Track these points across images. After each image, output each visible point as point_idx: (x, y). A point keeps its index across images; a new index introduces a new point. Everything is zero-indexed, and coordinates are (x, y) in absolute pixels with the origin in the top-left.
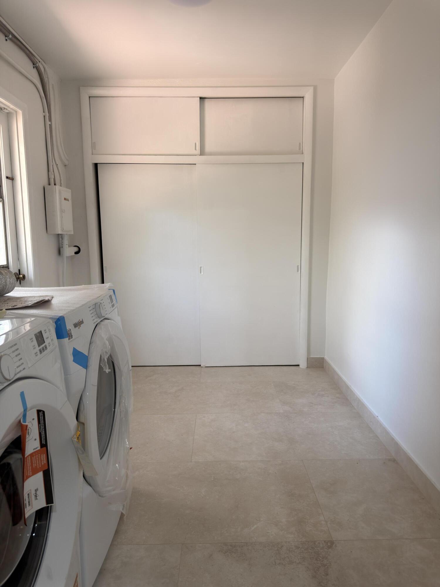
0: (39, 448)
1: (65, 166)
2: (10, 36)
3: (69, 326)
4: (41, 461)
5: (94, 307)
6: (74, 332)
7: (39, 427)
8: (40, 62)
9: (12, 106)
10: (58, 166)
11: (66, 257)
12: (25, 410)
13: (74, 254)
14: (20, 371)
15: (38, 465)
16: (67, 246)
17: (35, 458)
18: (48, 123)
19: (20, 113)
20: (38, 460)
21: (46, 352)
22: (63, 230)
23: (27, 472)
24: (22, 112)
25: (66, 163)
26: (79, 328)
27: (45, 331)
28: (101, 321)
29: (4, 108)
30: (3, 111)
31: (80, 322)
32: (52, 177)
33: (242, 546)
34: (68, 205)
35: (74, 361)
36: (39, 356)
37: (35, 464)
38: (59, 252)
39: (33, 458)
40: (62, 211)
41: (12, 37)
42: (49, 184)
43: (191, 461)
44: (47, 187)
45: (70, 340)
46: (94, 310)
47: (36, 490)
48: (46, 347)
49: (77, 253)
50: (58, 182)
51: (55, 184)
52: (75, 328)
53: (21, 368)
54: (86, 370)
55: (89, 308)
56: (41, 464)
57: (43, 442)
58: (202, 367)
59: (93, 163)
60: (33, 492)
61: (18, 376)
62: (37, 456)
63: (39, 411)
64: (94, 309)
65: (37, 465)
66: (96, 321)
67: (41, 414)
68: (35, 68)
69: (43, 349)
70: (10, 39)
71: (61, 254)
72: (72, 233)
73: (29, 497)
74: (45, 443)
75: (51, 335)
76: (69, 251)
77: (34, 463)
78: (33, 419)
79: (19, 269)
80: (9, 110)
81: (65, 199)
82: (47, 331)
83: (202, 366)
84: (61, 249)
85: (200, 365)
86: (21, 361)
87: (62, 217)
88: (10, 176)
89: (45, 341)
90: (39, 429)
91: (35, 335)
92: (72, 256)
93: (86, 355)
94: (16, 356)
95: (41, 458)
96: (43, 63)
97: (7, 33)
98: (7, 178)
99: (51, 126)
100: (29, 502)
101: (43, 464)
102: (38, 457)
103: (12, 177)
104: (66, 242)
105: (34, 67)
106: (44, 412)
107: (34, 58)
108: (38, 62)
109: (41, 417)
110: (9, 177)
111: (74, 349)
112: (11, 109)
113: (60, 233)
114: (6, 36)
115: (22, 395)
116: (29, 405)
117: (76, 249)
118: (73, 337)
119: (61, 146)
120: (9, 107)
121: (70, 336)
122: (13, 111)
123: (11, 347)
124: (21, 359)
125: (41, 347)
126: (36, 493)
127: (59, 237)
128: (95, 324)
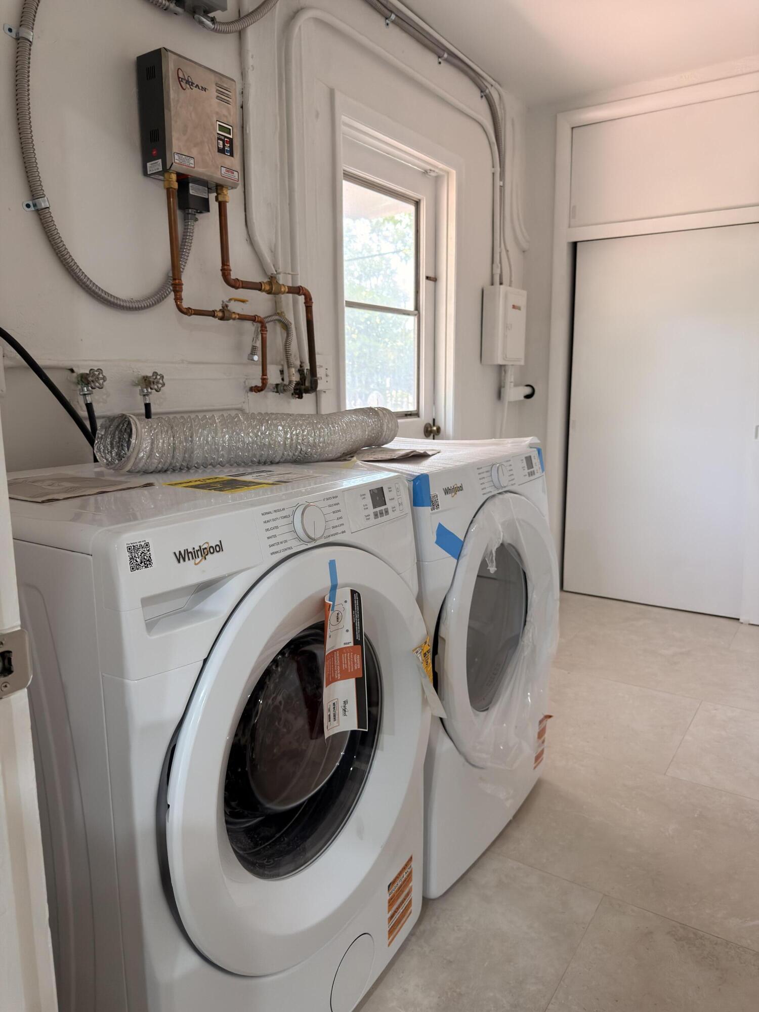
0: (352, 644)
1: (524, 252)
2: (446, 55)
3: (436, 489)
4: (354, 663)
5: (489, 468)
6: (444, 500)
7: (353, 615)
8: (492, 86)
9: (441, 166)
10: (510, 253)
11: (509, 402)
12: (334, 588)
13: (522, 398)
14: (337, 534)
15: (349, 667)
16: (512, 384)
17: (345, 656)
18: (499, 183)
19: (453, 173)
20: (350, 661)
21: (385, 518)
22: (505, 358)
23: (334, 672)
24: (456, 173)
25: (525, 246)
26: (453, 497)
27: (390, 490)
28: (500, 493)
29: (431, 170)
30: (430, 175)
31: (456, 488)
32: (497, 271)
33: (716, 944)
34: (519, 319)
35: (437, 543)
36: (373, 520)
37: (346, 665)
38: (499, 395)
39: (343, 655)
40: (507, 327)
41: (447, 57)
42: (492, 284)
43: (665, 774)
44: (488, 288)
45: (433, 511)
46: (488, 474)
47: (345, 702)
48: (387, 512)
49: (528, 397)
50: (506, 279)
51: (501, 284)
52: (446, 494)
53: (339, 530)
54: (456, 561)
55: (478, 469)
56: (354, 668)
57: (358, 637)
58: (742, 623)
59: (569, 243)
60: (341, 704)
61: (331, 539)
62: (349, 654)
63: (353, 592)
64: (487, 472)
65: (347, 666)
66: (489, 492)
67: (356, 596)
68: (484, 97)
69: (381, 514)
70: (446, 60)
71: (502, 398)
72: (522, 363)
73: (334, 708)
74: (359, 640)
75: (399, 497)
76: (515, 393)
77: (343, 663)
78: (346, 602)
79: (434, 417)
80: (437, 173)
81: (514, 307)
82: (394, 489)
83: (741, 621)
84: (502, 390)
85: (738, 619)
86: (340, 521)
87: (505, 336)
88: (431, 275)
89: (386, 502)
90: (353, 617)
91: (370, 491)
92: (520, 401)
93: (460, 540)
94: (334, 512)
95: (353, 658)
96: (497, 86)
97: (441, 52)
98: (427, 278)
99: (502, 188)
100: (335, 716)
101: (356, 668)
102: (350, 656)
103: (435, 275)
104: (510, 378)
105: (482, 97)
106: (359, 595)
107: (482, 80)
108: (489, 86)
109: (355, 601)
110: (430, 277)
111: (440, 525)
112: (441, 170)
113: (500, 362)
114: (439, 57)
115: (332, 564)
116: (340, 580)
117: (528, 391)
118: (440, 508)
119: (519, 219)
120: (437, 168)
121: (434, 505)
122: (441, 173)
123: (327, 499)
124: (341, 518)
125: (378, 509)
126: (344, 707)
127: (501, 369)
128: (485, 495)
